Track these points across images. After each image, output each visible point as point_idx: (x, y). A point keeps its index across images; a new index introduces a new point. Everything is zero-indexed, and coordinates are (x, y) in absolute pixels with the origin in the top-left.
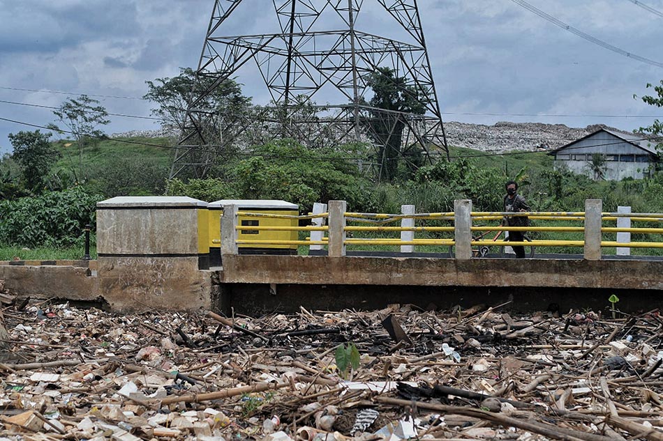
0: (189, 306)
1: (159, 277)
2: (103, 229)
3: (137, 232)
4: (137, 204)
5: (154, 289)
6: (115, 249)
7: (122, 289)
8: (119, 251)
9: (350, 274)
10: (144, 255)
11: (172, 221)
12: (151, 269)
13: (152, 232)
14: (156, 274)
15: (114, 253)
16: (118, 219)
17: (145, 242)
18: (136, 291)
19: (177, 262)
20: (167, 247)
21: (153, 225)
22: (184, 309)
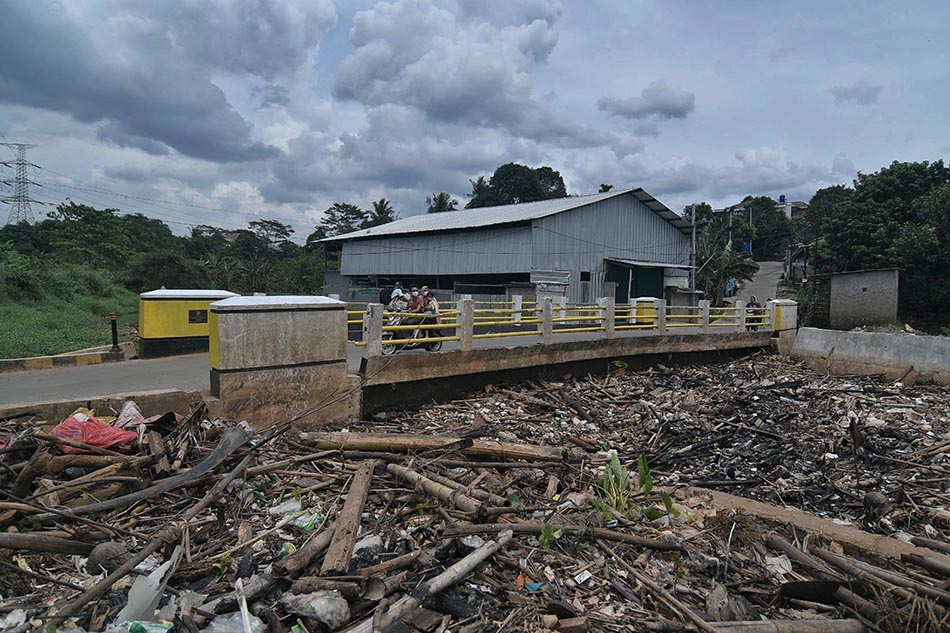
0: (336, 417)
1: (302, 389)
2: (228, 338)
3: (275, 340)
4: (274, 305)
5: (296, 404)
6: (245, 362)
7: (255, 409)
8: (251, 364)
9: (472, 364)
10: (283, 367)
11: (318, 324)
12: (293, 381)
13: (294, 338)
14: (299, 386)
15: (243, 366)
16: (248, 325)
17: (284, 352)
18: (274, 410)
19: (324, 370)
20: (311, 354)
21: (294, 331)
22: (331, 421)
